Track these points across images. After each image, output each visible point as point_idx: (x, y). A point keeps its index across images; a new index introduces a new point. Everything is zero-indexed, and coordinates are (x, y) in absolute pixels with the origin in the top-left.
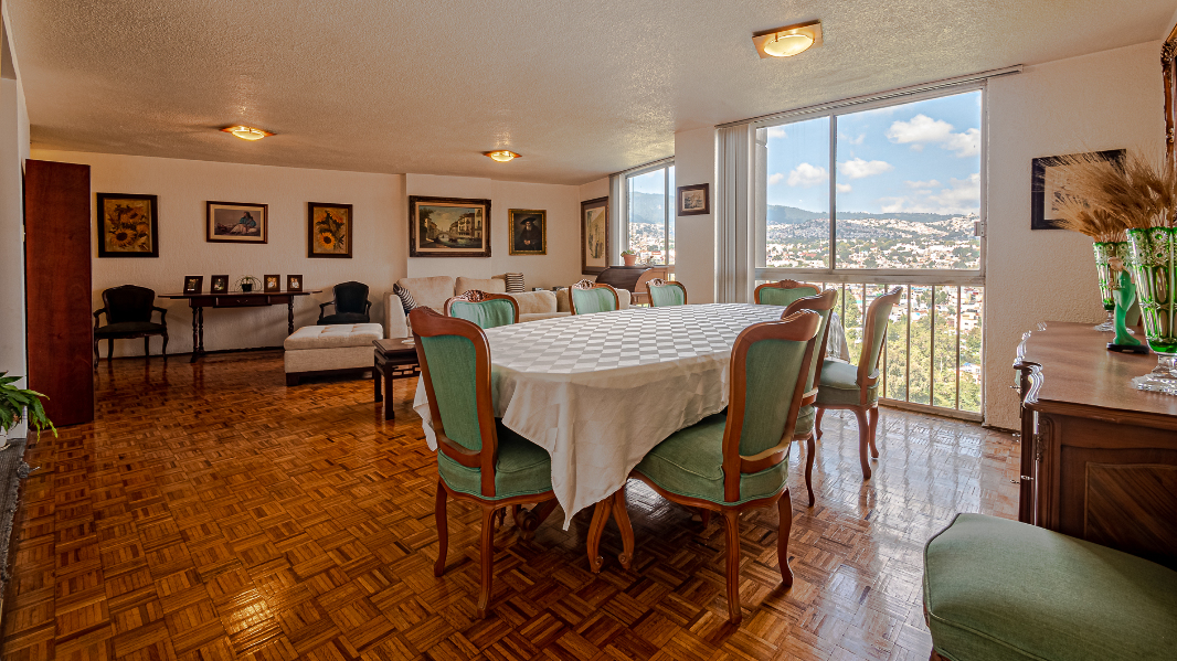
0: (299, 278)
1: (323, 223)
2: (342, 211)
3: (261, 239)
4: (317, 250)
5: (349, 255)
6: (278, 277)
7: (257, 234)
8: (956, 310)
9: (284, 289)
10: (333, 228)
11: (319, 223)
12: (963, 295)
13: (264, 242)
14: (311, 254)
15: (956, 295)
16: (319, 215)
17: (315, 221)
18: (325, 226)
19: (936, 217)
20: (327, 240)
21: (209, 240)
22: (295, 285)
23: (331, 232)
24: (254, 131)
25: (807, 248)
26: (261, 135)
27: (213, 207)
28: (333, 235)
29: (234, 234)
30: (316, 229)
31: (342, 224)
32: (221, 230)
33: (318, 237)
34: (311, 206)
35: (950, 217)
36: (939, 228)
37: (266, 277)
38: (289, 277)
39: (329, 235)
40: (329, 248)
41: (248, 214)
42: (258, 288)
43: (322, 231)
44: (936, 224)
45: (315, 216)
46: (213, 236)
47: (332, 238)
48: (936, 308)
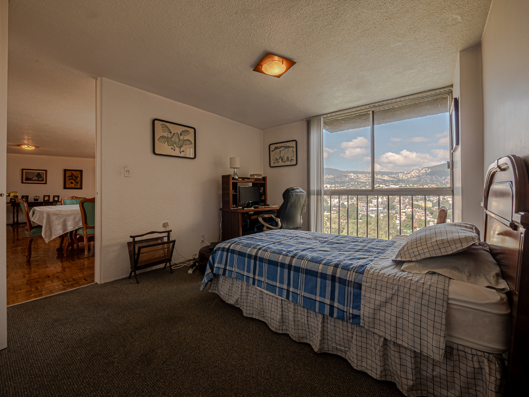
0: (58, 197)
1: (70, 176)
2: (78, 172)
3: (44, 182)
4: (67, 186)
5: (81, 188)
6: (49, 196)
7: (43, 180)
8: (399, 212)
9: (51, 200)
10: (74, 178)
11: (68, 177)
12: (402, 206)
13: (46, 183)
14: (65, 188)
15: (399, 206)
16: (68, 174)
17: (67, 176)
18: (71, 178)
19: (392, 173)
20: (72, 183)
21: (22, 183)
22: (56, 199)
23: (73, 180)
24: (30, 147)
25: (340, 186)
26: (34, 148)
27: (24, 171)
28: (74, 181)
29: (33, 180)
30: (67, 179)
31: (78, 177)
32: (27, 179)
33: (68, 182)
34: (65, 171)
35: (398, 173)
36: (394, 178)
37: (44, 196)
38: (54, 196)
39: (73, 181)
40: (73, 186)
41: (39, 173)
42: (41, 200)
43: (69, 180)
44: (393, 176)
45: (67, 174)
46: (24, 181)
47: (74, 182)
48: (390, 212)
